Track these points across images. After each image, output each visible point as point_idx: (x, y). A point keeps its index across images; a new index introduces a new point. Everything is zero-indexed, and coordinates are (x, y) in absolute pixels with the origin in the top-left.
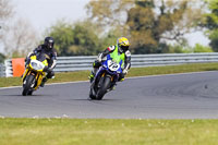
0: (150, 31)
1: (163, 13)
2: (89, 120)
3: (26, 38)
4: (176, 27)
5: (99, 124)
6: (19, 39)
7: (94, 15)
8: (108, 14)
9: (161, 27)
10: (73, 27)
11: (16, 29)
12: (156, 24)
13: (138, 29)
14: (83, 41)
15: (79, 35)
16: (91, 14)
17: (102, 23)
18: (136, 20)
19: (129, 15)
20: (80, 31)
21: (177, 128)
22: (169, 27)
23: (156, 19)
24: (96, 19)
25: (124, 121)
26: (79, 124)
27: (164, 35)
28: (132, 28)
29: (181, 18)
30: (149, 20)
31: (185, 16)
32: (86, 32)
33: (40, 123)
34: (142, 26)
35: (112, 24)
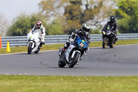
0: (79, 20)
1: (87, 9)
2: (41, 76)
4: (96, 18)
5: (47, 79)
8: (53, 9)
9: (86, 18)
10: (30, 18)
12: (83, 15)
13: (71, 19)
15: (34, 23)
16: (42, 9)
17: (49, 14)
18: (70, 13)
19: (66, 10)
20: (35, 20)
21: (97, 82)
22: (91, 18)
23: (83, 12)
24: (45, 12)
25: (63, 77)
26: (34, 79)
28: (68, 18)
29: (99, 12)
30: (79, 13)
31: (101, 11)
33: (10, 78)
34: (74, 17)
35: (55, 16)
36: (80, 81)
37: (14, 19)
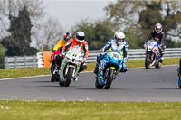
1: (168, 15)
2: (107, 103)
3: (55, 35)
4: (179, 26)
5: (116, 106)
6: (49, 36)
7: (112, 16)
8: (124, 15)
9: (167, 26)
10: (94, 26)
11: (46, 27)
12: (163, 23)
13: (148, 28)
14: (102, 37)
15: (99, 33)
16: (109, 15)
18: (147, 20)
19: (141, 16)
20: (100, 29)
22: (174, 26)
23: (163, 19)
24: (114, 19)
26: (99, 106)
27: (169, 32)
28: (143, 28)
30: (158, 20)
32: (105, 30)
33: (67, 105)
35: (127, 24)
36: (158, 109)
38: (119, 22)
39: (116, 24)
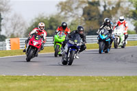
0: (97, 20)
1: (105, 10)
2: (59, 77)
3: (19, 25)
4: (113, 19)
5: (66, 79)
6: (15, 26)
7: (62, 11)
8: (71, 10)
10: (49, 19)
11: (12, 19)
12: (101, 16)
13: (90, 20)
14: (55, 27)
15: (53, 24)
16: (60, 10)
18: (89, 14)
19: (84, 11)
20: (53, 21)
21: (114, 82)
23: (101, 13)
24: (63, 13)
25: (81, 77)
26: (52, 79)
28: (86, 20)
29: (116, 13)
30: (97, 14)
31: (119, 11)
32: (57, 21)
33: (28, 79)
34: (92, 17)
35: (74, 17)
36: (97, 82)
37: (32, 20)
38: (68, 15)
39: (65, 17)
